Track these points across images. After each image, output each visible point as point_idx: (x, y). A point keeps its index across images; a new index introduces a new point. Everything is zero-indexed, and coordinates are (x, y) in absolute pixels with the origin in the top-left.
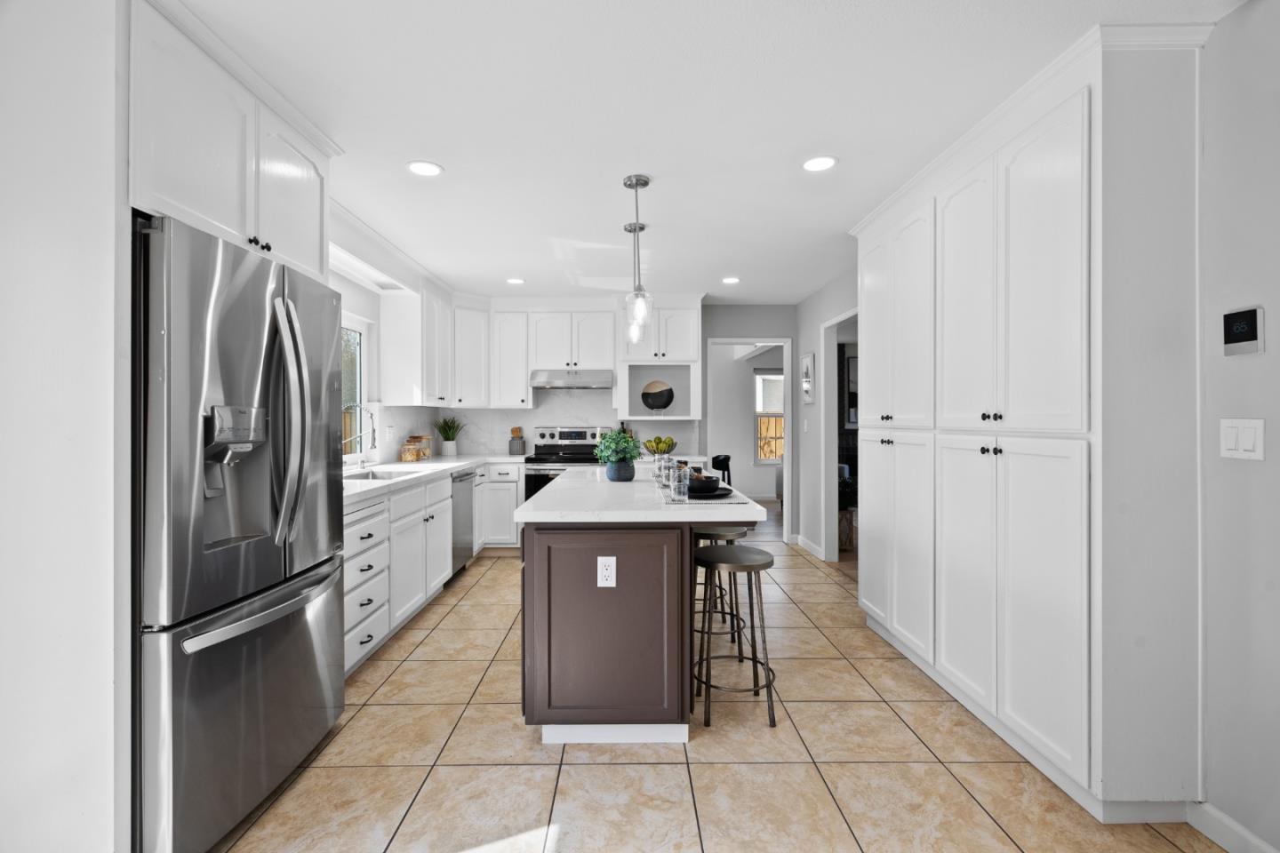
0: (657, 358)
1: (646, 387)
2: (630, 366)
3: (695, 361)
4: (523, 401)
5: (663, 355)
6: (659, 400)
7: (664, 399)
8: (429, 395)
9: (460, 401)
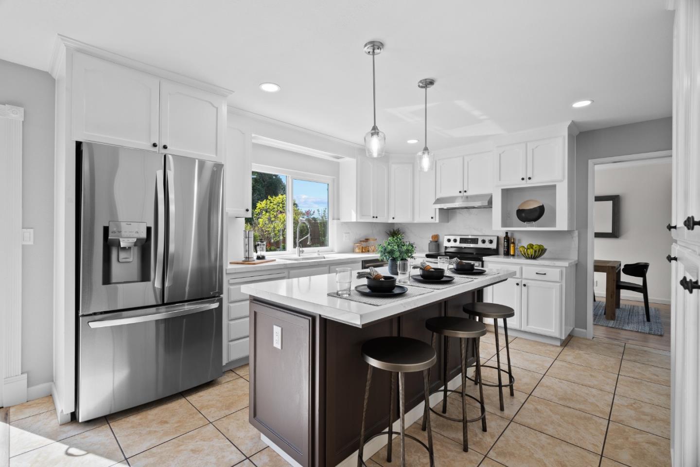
0: (524, 181)
1: (520, 206)
2: (503, 190)
3: (561, 181)
4: (432, 218)
5: (530, 178)
6: (532, 215)
7: (537, 214)
8: (362, 215)
9: (393, 218)
